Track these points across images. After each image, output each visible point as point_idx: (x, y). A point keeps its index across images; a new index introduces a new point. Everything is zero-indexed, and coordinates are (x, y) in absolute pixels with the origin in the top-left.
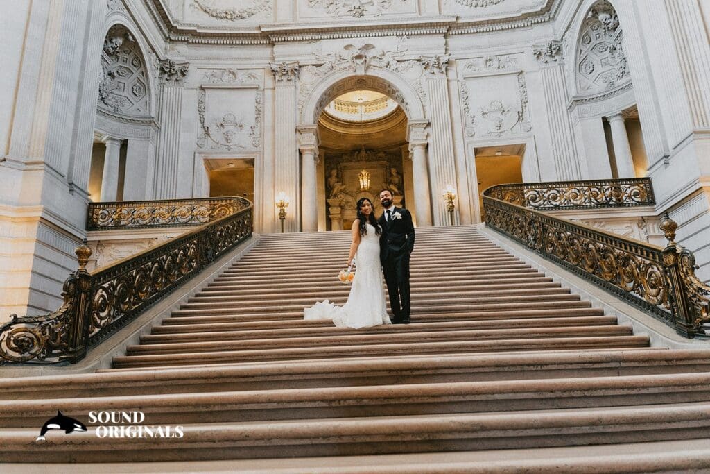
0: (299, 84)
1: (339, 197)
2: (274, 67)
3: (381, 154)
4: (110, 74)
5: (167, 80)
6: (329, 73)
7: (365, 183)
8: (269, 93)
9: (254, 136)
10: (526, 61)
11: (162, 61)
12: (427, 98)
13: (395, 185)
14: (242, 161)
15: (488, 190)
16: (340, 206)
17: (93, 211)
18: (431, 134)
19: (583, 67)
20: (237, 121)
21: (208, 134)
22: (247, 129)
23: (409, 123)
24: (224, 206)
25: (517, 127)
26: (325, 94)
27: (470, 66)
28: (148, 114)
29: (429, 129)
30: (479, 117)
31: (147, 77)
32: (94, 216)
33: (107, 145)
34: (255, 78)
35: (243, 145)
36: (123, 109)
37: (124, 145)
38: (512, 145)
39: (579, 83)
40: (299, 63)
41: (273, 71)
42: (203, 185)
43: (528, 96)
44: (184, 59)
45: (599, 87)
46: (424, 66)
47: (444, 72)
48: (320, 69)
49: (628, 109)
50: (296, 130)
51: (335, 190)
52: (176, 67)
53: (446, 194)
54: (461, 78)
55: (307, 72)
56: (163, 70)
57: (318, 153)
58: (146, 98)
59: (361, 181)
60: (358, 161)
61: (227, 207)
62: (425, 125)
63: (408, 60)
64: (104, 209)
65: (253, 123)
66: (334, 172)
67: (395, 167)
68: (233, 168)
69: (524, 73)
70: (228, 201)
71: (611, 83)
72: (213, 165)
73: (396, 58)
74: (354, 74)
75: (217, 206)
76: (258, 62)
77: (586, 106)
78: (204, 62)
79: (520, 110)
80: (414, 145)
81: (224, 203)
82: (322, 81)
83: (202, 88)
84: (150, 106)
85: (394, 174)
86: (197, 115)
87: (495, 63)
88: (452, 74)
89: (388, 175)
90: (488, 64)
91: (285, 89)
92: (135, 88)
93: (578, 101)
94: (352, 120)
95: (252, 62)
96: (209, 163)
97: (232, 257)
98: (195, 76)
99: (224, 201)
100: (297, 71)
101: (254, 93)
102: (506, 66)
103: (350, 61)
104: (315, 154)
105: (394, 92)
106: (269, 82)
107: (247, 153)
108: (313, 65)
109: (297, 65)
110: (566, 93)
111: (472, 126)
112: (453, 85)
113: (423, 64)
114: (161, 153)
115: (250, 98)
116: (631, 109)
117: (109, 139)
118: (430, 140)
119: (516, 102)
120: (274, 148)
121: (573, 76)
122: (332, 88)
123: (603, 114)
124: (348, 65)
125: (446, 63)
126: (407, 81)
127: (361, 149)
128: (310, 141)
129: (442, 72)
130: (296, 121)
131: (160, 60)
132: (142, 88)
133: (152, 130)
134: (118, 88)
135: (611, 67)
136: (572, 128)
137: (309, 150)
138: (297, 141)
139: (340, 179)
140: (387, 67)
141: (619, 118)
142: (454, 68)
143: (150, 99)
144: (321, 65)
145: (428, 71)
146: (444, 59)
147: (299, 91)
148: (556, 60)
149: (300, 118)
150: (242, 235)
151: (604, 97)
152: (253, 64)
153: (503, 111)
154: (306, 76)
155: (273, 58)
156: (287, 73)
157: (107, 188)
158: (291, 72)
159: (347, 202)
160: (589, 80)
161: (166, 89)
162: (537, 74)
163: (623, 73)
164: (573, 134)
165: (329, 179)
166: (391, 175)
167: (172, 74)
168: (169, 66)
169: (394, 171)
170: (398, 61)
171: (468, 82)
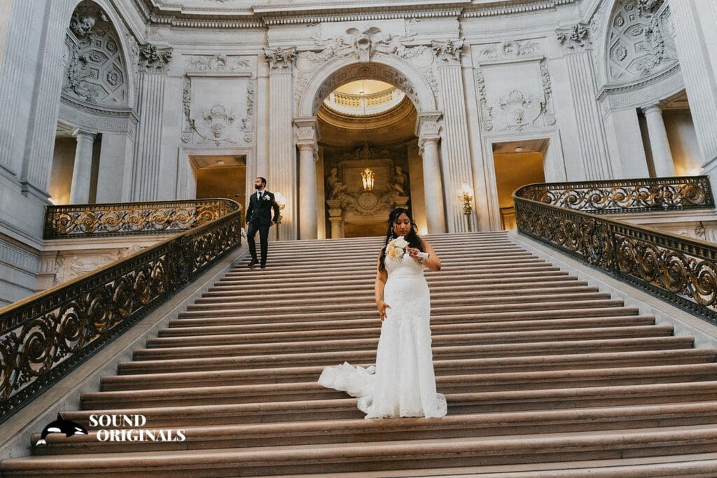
0: (296, 72)
1: (339, 197)
2: (267, 52)
3: (385, 151)
4: (82, 60)
5: (147, 67)
6: (329, 60)
7: (368, 182)
8: (262, 82)
9: (245, 130)
10: (549, 46)
11: (142, 45)
12: (439, 87)
13: (400, 184)
14: (232, 159)
15: (519, 190)
16: (341, 207)
17: (53, 216)
18: (444, 127)
19: (614, 52)
20: (227, 113)
21: (194, 128)
22: (237, 122)
23: (419, 115)
24: (208, 209)
25: (541, 119)
26: (325, 83)
27: (487, 52)
28: (125, 105)
29: (442, 123)
30: (497, 108)
31: (124, 63)
32: (54, 222)
33: (77, 140)
34: (246, 65)
35: (232, 139)
36: (97, 100)
37: (98, 139)
38: (534, 140)
39: (609, 70)
40: (296, 48)
41: (267, 57)
42: (188, 185)
43: (551, 86)
44: (167, 43)
45: (632, 75)
46: (436, 52)
47: (458, 59)
48: (320, 55)
49: (666, 100)
50: (293, 123)
51: (335, 192)
52: (158, 53)
53: (461, 194)
54: (476, 66)
55: (305, 59)
56: (143, 56)
57: (317, 150)
58: (124, 86)
59: (364, 180)
60: (361, 159)
61: (211, 210)
62: (438, 118)
63: (417, 46)
64: (66, 213)
65: (245, 115)
66: (334, 171)
67: (400, 165)
68: (221, 166)
69: (547, 60)
70: (213, 204)
71: (647, 71)
72: (200, 162)
73: (404, 43)
74: (357, 61)
75: (201, 209)
76: (251, 47)
77: (618, 97)
78: (190, 47)
79: (544, 101)
80: (425, 141)
81: (208, 206)
82: (321, 69)
83: (187, 77)
84: (127, 96)
85: (399, 173)
86: (181, 106)
87: (514, 48)
88: (466, 61)
89: (393, 173)
90: (507, 50)
91: (281, 79)
92: (110, 75)
93: (609, 90)
94: (353, 114)
95: (244, 47)
96: (196, 161)
97: (214, 274)
98: (180, 63)
99: (208, 204)
100: (293, 57)
101: (245, 81)
102: (527, 53)
103: (353, 46)
104: (314, 150)
105: (402, 81)
106: (263, 70)
107: (238, 149)
108: (312, 51)
109: (294, 50)
110: (595, 82)
111: (490, 119)
112: (468, 73)
113: (435, 50)
114: (141, 148)
115: (240, 88)
116: (669, 100)
117: (80, 132)
118: (442, 135)
119: (538, 92)
120: (268, 143)
121: (603, 61)
122: (333, 76)
123: (638, 105)
124: (350, 50)
125: (460, 49)
126: (416, 68)
127: (363, 146)
128: (309, 136)
129: (456, 59)
130: (292, 113)
131: (139, 45)
132: (118, 76)
133: (130, 124)
134: (91, 75)
135: (646, 53)
136: (602, 121)
137: (307, 145)
138: (294, 135)
139: (341, 178)
140: (394, 53)
141: (657, 109)
142: (469, 55)
143: (128, 88)
144: (321, 51)
145: (440, 57)
146: (458, 44)
147: (296, 80)
148: (583, 46)
149: (298, 110)
150: (228, 245)
151: (639, 85)
152: (245, 50)
153: (524, 102)
154: (304, 63)
155: (267, 43)
156: (283, 60)
157: (77, 189)
158: (288, 59)
159: (348, 204)
160: (620, 68)
161: (146, 77)
162: (562, 62)
163: (661, 58)
164: (603, 128)
165: (329, 179)
166: (396, 174)
167: (154, 61)
168: (149, 51)
169: (399, 170)
170: (407, 47)
171: (485, 70)
